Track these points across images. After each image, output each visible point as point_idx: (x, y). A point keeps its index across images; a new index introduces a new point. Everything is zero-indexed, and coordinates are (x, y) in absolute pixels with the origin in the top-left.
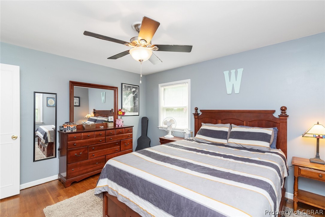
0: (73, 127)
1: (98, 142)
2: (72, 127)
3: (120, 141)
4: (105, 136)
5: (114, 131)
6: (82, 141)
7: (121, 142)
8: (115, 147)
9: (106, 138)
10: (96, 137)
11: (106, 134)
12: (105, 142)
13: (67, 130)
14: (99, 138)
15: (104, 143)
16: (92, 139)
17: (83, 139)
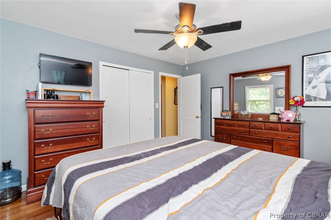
0: (226, 114)
1: (240, 132)
2: (224, 115)
3: (272, 139)
4: (249, 128)
5: (262, 124)
6: (225, 127)
7: (274, 142)
8: (262, 145)
9: (250, 130)
10: (238, 127)
11: (251, 126)
12: (250, 135)
13: (226, 116)
14: (242, 129)
15: (248, 135)
16: (234, 128)
17: (226, 126)
